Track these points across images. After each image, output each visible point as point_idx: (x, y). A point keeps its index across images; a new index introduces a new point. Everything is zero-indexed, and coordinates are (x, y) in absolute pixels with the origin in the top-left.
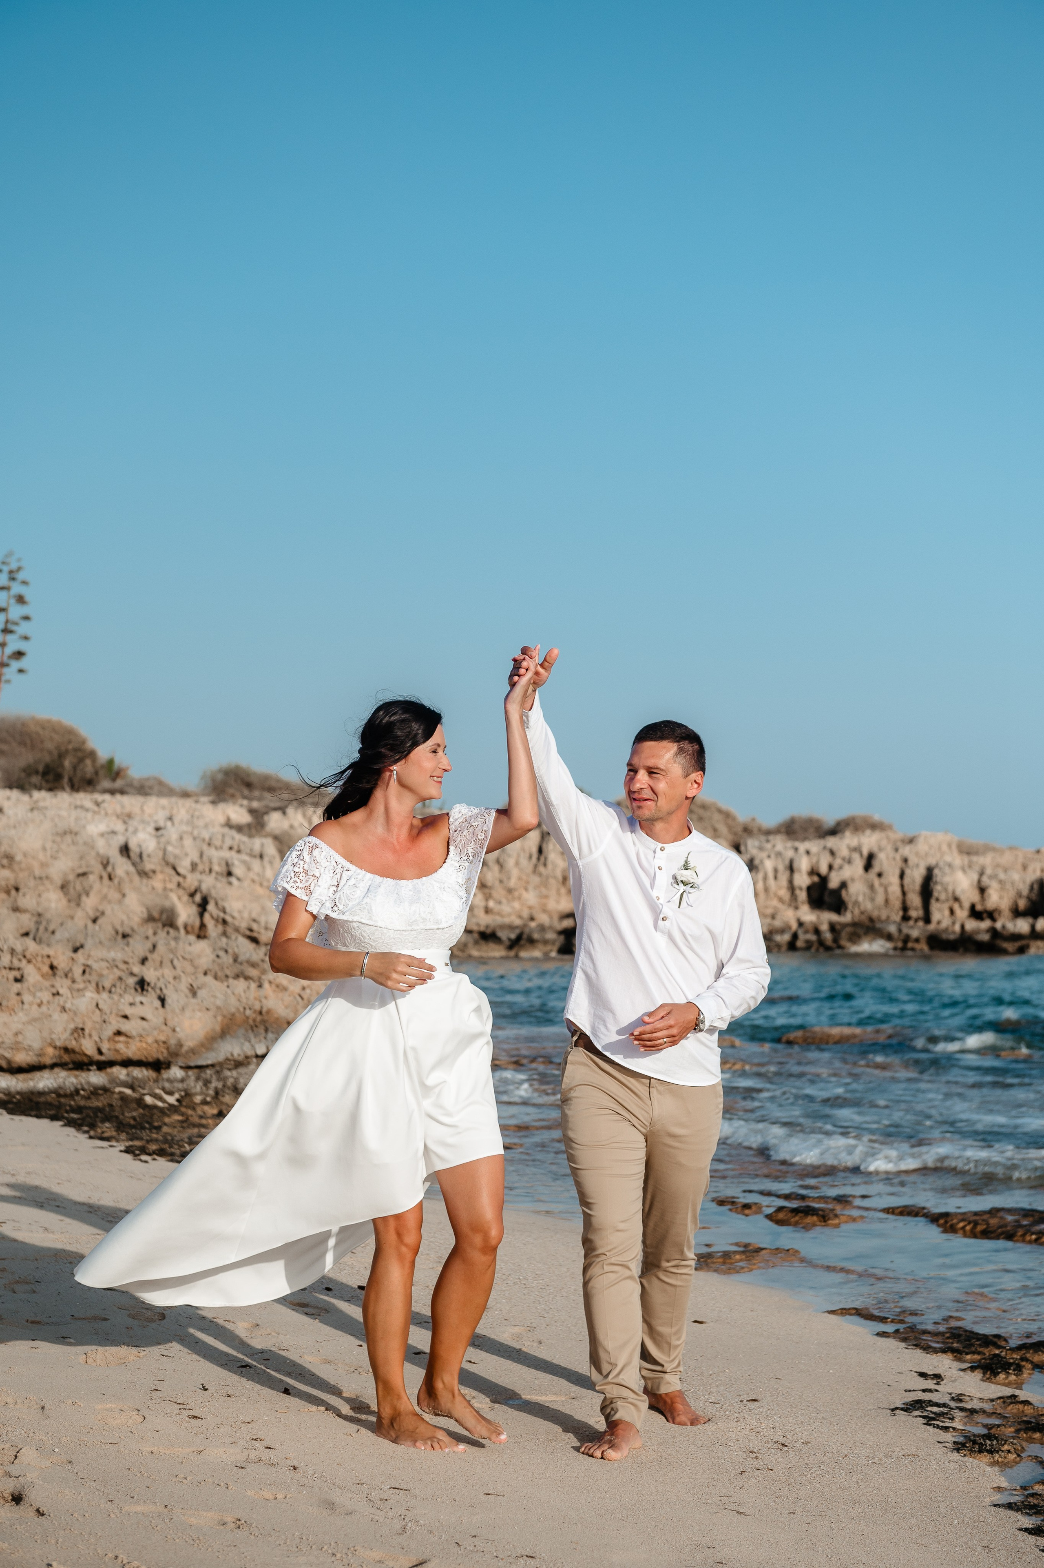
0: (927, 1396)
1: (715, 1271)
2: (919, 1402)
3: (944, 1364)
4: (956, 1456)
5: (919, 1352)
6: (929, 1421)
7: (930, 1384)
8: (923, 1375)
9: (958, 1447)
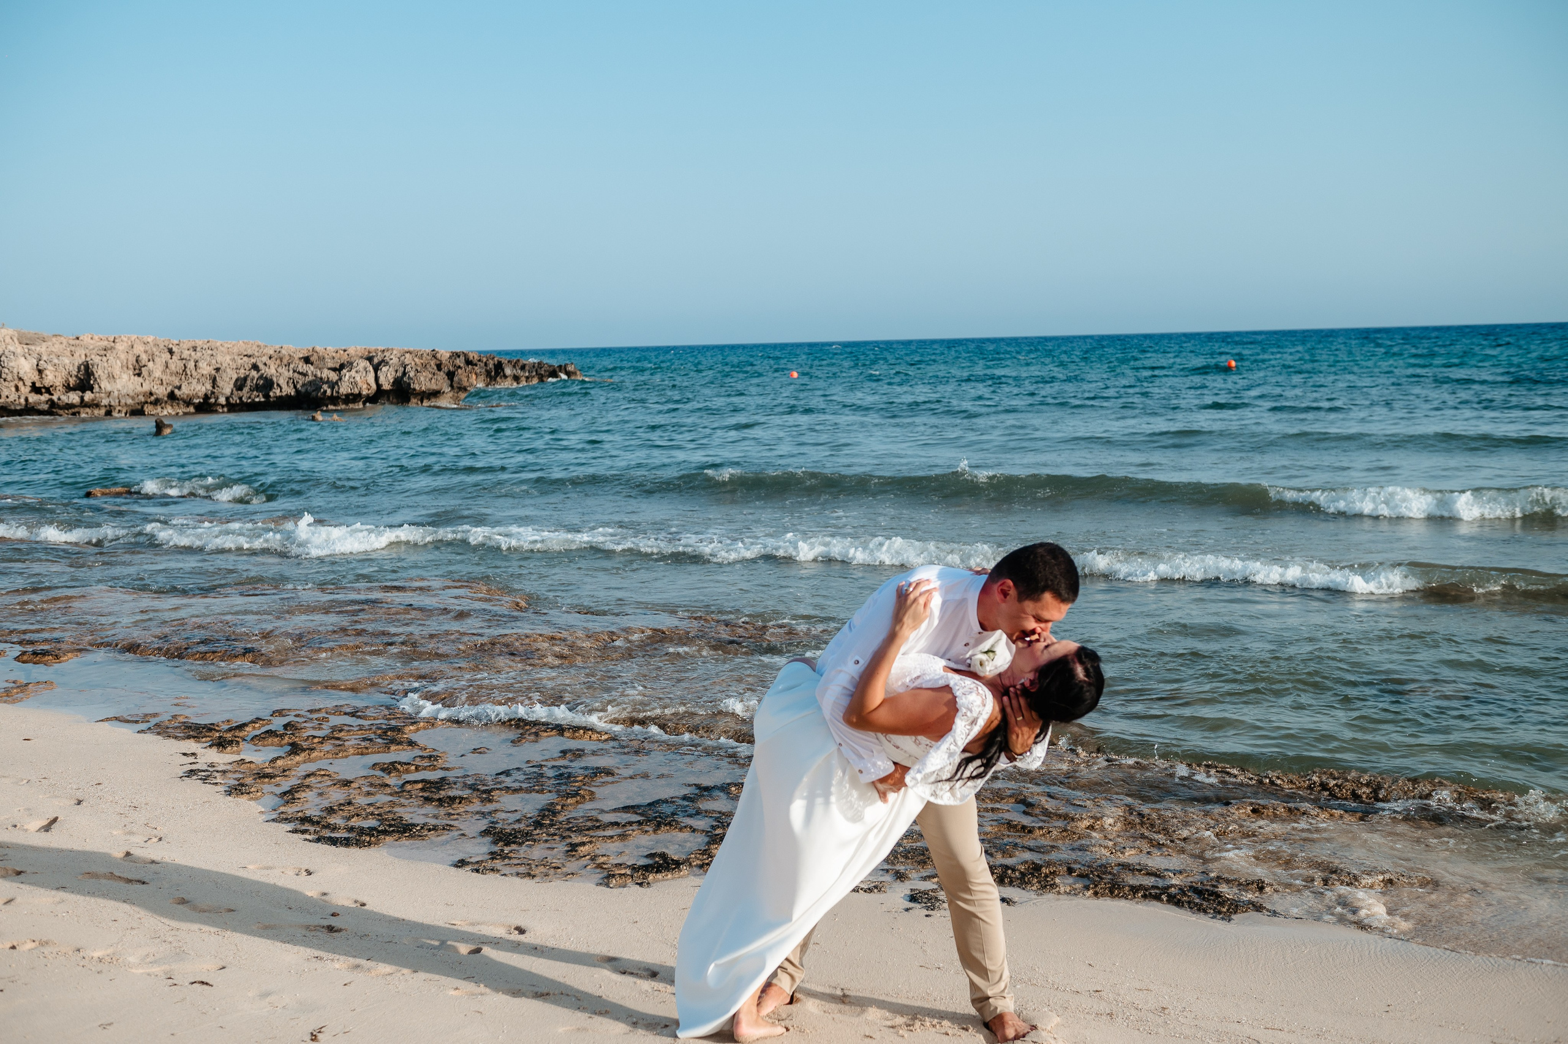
0: (194, 767)
1: (5, 702)
2: (191, 771)
3: (191, 746)
4: (229, 798)
5: (173, 740)
6: (204, 780)
7: (192, 759)
8: (184, 754)
9: (229, 793)
